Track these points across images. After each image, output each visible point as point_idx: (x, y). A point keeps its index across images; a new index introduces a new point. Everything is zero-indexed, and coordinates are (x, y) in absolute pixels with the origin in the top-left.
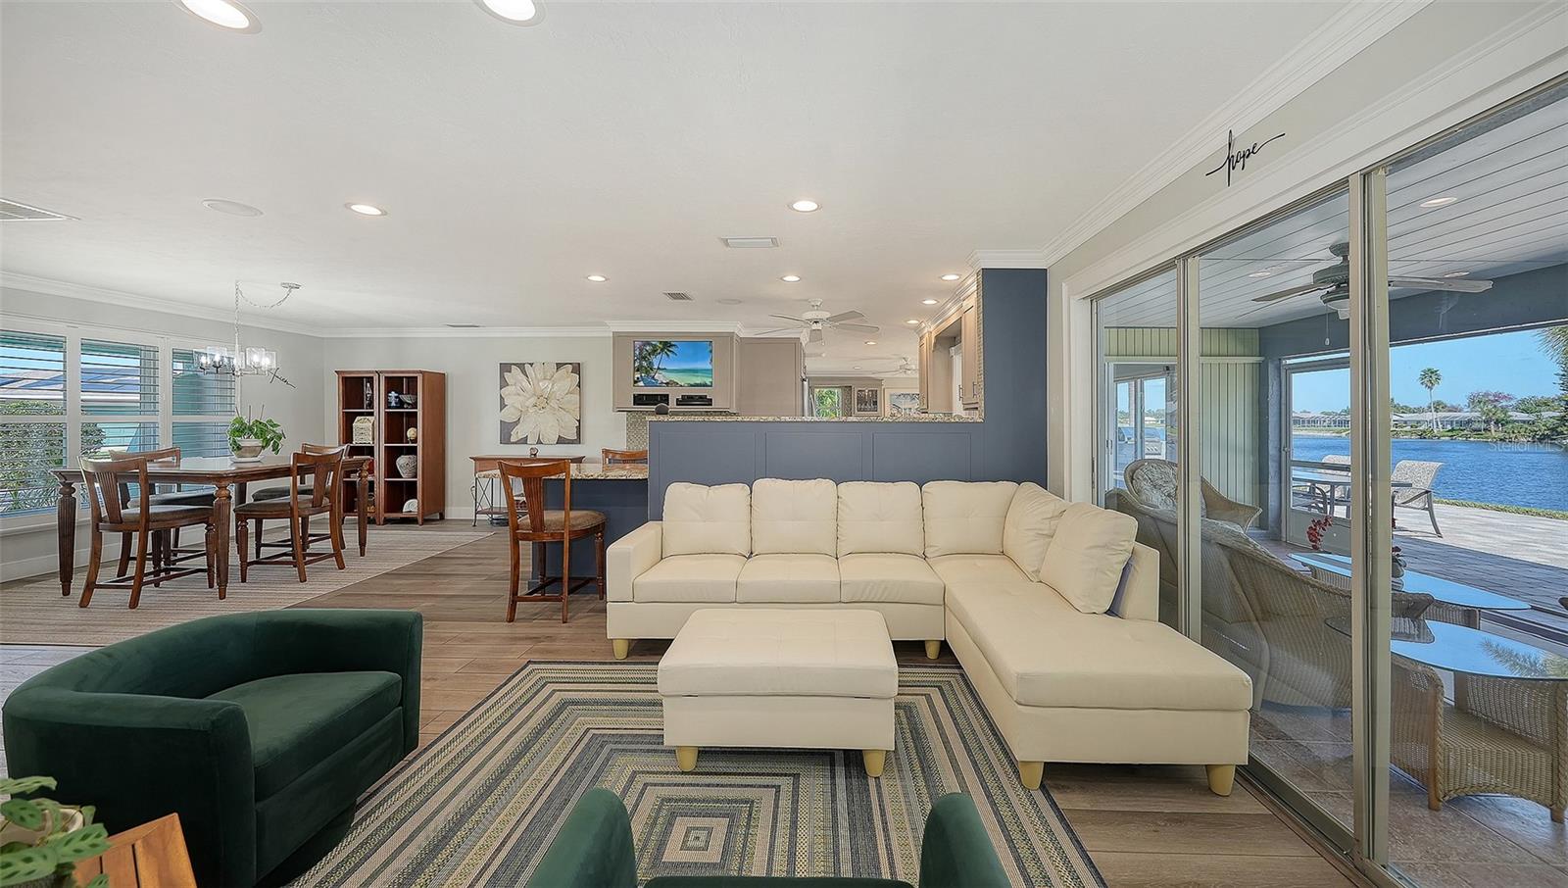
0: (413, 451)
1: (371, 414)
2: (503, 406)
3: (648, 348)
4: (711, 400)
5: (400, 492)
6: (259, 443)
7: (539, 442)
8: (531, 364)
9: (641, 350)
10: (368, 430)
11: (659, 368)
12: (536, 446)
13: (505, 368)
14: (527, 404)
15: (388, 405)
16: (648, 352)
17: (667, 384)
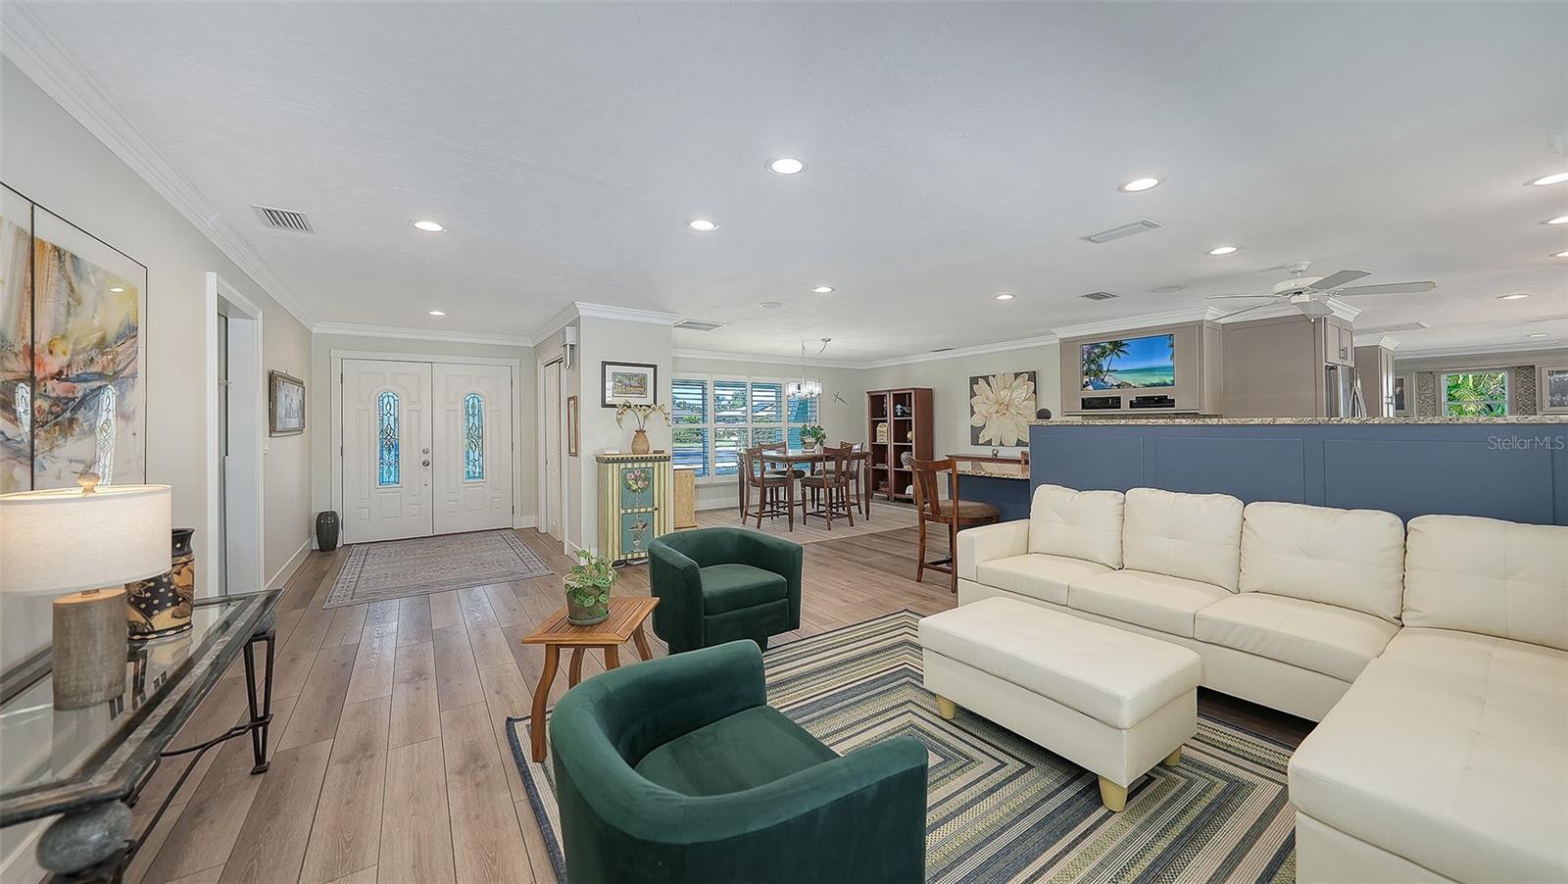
0: (910, 449)
1: (885, 421)
2: (973, 413)
3: (1096, 351)
4: (1173, 400)
5: (904, 479)
6: (813, 440)
7: (1001, 444)
8: (994, 376)
9: (1089, 354)
10: (885, 434)
11: (1108, 370)
12: (998, 448)
13: (974, 381)
14: (991, 411)
15: (896, 415)
16: (1095, 354)
17: (1118, 386)
